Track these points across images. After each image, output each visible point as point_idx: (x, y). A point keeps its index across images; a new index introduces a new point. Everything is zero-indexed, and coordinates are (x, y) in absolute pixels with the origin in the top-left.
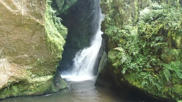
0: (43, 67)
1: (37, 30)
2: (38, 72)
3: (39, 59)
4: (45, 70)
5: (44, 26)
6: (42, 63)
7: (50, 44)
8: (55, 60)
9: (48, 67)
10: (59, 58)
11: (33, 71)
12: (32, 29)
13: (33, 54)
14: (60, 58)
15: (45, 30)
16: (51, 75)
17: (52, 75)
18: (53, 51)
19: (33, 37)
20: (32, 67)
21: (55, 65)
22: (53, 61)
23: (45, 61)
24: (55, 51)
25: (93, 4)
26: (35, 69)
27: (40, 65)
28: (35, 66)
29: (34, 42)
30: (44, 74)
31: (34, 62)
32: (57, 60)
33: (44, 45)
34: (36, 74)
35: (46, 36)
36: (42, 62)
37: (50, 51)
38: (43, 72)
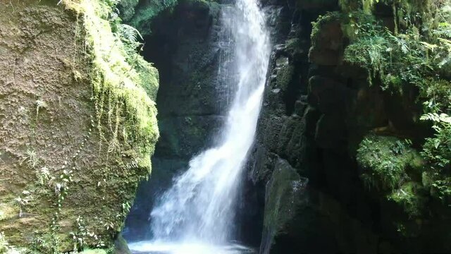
0: (64, 212)
1: (48, 29)
2: (40, 234)
3: (45, 170)
4: (75, 227)
5: (81, 15)
6: (62, 189)
7: (106, 102)
8: (122, 177)
9: (88, 210)
10: (140, 170)
11: (15, 230)
12: (24, 24)
13: (22, 148)
14: (145, 169)
15: (83, 33)
16: (101, 247)
17: (105, 248)
18: (115, 134)
19: (27, 60)
20: (10, 209)
21: (121, 199)
22: (113, 181)
23: (78, 180)
24: (125, 134)
25: (217, 25)
26: (24, 220)
27: (51, 200)
28: (24, 208)
29: (28, 86)
30: (66, 245)
31: (23, 186)
32: (132, 180)
33: (74, 103)
34: (28, 245)
35: (90, 63)
36: (59, 186)
37: (102, 135)
38: (64, 236)
